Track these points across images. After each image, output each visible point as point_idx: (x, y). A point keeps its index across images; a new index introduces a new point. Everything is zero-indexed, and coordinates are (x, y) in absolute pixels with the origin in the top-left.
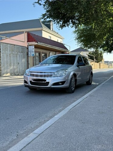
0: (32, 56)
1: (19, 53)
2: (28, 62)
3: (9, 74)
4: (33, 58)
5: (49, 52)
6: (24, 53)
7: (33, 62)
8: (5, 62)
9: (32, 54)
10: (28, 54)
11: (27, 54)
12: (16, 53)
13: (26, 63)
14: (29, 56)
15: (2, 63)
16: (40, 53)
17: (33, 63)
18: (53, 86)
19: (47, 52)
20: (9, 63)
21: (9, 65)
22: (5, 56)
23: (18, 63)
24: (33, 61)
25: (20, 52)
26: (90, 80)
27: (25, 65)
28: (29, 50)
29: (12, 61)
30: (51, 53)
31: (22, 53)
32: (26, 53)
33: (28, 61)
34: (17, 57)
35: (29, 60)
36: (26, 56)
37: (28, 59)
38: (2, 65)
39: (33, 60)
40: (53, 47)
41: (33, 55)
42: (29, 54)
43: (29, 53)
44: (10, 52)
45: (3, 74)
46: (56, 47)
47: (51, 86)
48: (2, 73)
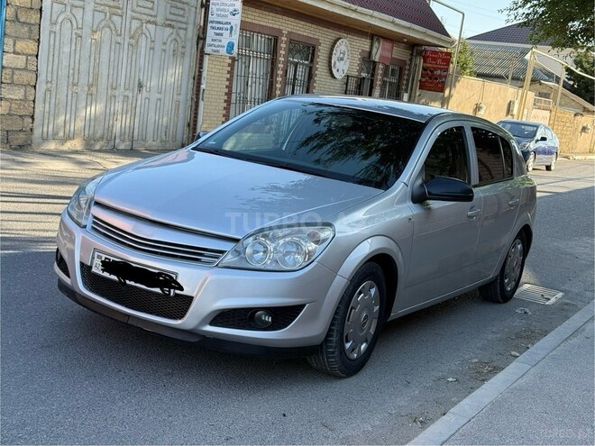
0: (223, 51)
1: (151, 27)
2: (199, 83)
3: (76, 144)
4: (232, 66)
5: (332, 34)
6: (182, 33)
7: (229, 87)
8: (63, 73)
9: (225, 42)
10: (204, 39)
11: (199, 38)
12: (135, 24)
13: (188, 85)
14: (207, 49)
15: (42, 78)
16: (276, 39)
17: (229, 94)
18: (213, 323)
19: (322, 36)
20: (84, 81)
21: (82, 90)
22: (66, 39)
23: (140, 86)
24: (230, 80)
25: (160, 20)
26: (502, 274)
27: (182, 98)
28: (211, 18)
29: (104, 71)
30: (343, 46)
31: (169, 30)
32: (192, 33)
33: (198, 80)
34: (134, 46)
35: (205, 74)
36: (191, 49)
37: (201, 67)
38: (41, 87)
39: (231, 73)
40: (355, 11)
41: (231, 46)
42: (208, 41)
43: (210, 33)
44: (100, 16)
45: (45, 139)
46: (376, 14)
47: (203, 322)
48: (37, 132)
